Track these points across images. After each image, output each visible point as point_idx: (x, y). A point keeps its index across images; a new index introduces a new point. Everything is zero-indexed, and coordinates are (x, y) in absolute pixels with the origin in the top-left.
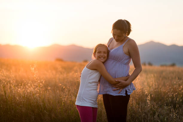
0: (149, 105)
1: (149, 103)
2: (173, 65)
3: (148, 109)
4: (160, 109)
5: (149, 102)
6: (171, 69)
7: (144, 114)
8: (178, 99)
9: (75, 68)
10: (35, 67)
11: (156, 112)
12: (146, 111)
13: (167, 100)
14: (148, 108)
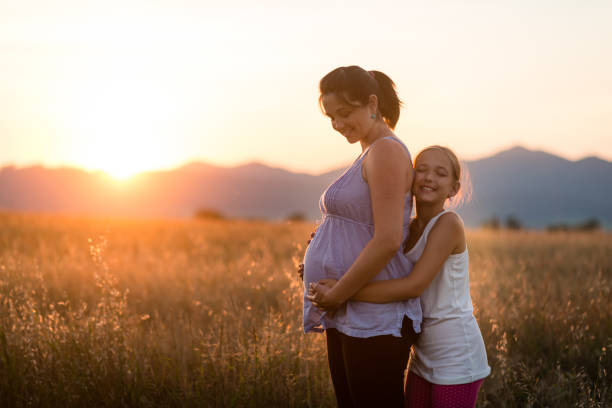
0: (503, 372)
1: (504, 365)
2: (591, 226)
3: (501, 385)
4: (543, 383)
5: (505, 360)
6: (584, 239)
7: (486, 403)
8: (604, 349)
9: (254, 245)
10: (105, 243)
11: (527, 395)
12: (492, 391)
13: (566, 351)
14: (501, 382)
